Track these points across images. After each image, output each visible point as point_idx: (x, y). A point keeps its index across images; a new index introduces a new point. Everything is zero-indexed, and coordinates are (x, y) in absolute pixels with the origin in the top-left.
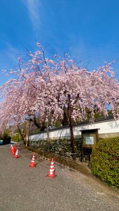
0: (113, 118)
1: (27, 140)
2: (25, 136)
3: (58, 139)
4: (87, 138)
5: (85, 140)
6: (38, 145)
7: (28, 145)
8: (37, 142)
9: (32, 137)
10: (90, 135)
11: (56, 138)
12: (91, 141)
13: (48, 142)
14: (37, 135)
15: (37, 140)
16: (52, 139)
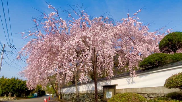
0: (129, 75)
1: (60, 93)
2: (57, 89)
3: (86, 92)
4: (107, 92)
5: (106, 95)
6: (69, 98)
7: (61, 98)
8: (68, 95)
9: (64, 90)
10: (110, 90)
11: (84, 92)
12: (110, 95)
13: (77, 95)
14: (68, 89)
15: (69, 93)
16: (81, 92)
